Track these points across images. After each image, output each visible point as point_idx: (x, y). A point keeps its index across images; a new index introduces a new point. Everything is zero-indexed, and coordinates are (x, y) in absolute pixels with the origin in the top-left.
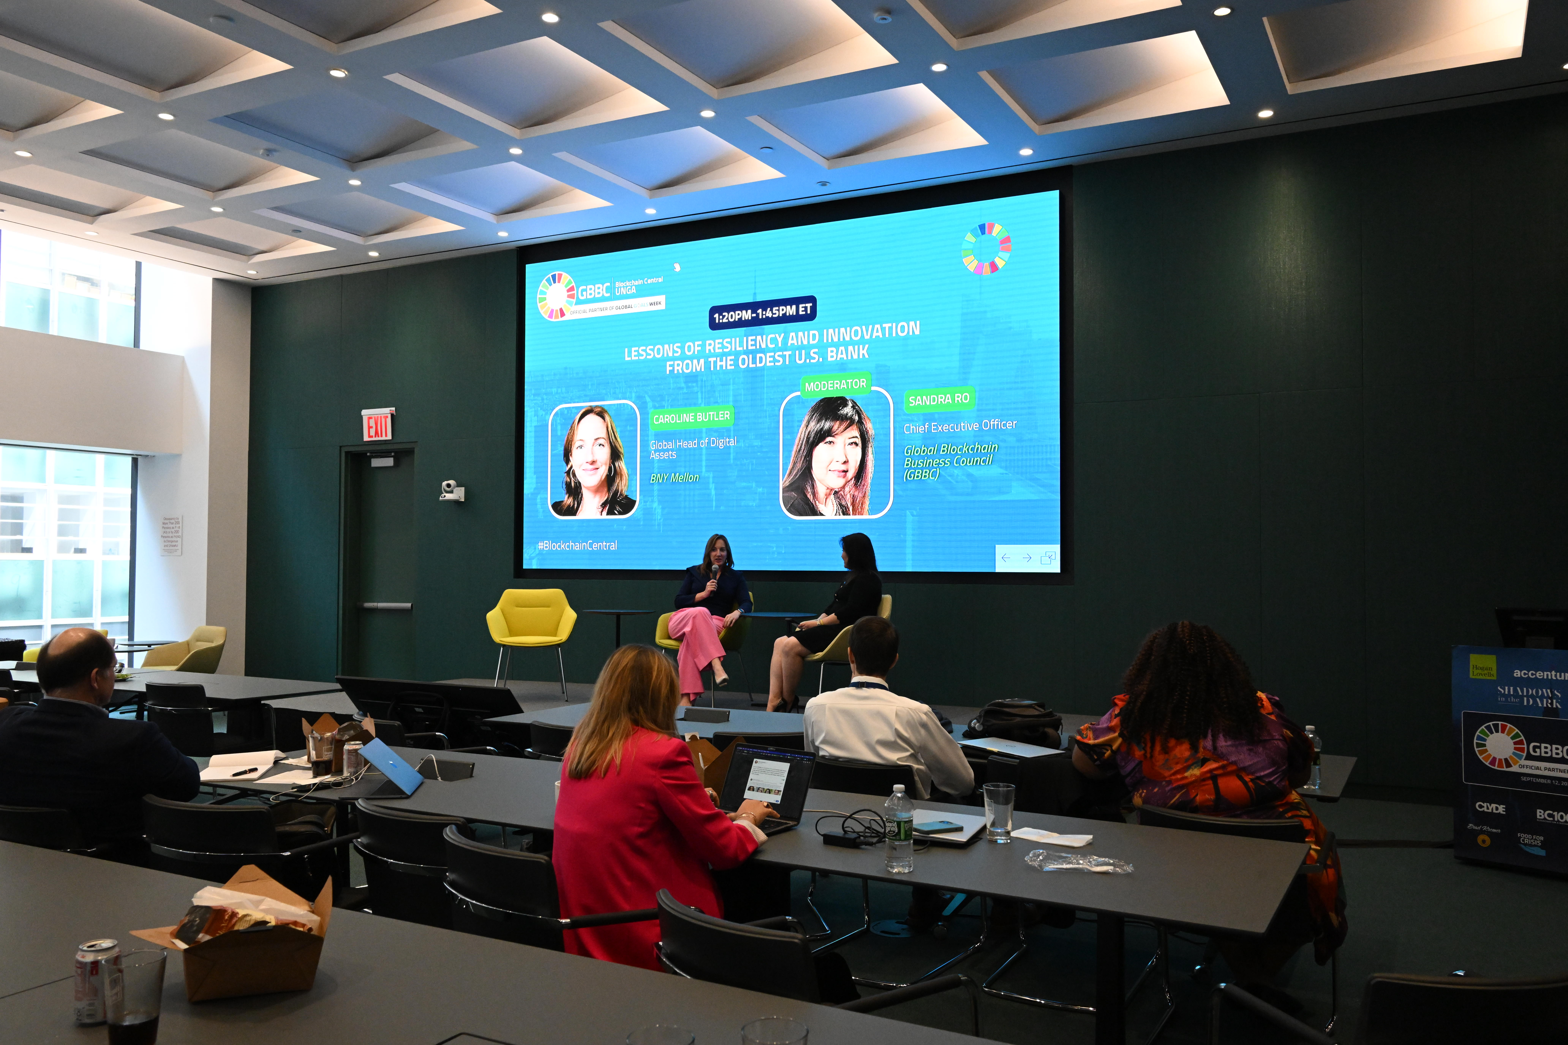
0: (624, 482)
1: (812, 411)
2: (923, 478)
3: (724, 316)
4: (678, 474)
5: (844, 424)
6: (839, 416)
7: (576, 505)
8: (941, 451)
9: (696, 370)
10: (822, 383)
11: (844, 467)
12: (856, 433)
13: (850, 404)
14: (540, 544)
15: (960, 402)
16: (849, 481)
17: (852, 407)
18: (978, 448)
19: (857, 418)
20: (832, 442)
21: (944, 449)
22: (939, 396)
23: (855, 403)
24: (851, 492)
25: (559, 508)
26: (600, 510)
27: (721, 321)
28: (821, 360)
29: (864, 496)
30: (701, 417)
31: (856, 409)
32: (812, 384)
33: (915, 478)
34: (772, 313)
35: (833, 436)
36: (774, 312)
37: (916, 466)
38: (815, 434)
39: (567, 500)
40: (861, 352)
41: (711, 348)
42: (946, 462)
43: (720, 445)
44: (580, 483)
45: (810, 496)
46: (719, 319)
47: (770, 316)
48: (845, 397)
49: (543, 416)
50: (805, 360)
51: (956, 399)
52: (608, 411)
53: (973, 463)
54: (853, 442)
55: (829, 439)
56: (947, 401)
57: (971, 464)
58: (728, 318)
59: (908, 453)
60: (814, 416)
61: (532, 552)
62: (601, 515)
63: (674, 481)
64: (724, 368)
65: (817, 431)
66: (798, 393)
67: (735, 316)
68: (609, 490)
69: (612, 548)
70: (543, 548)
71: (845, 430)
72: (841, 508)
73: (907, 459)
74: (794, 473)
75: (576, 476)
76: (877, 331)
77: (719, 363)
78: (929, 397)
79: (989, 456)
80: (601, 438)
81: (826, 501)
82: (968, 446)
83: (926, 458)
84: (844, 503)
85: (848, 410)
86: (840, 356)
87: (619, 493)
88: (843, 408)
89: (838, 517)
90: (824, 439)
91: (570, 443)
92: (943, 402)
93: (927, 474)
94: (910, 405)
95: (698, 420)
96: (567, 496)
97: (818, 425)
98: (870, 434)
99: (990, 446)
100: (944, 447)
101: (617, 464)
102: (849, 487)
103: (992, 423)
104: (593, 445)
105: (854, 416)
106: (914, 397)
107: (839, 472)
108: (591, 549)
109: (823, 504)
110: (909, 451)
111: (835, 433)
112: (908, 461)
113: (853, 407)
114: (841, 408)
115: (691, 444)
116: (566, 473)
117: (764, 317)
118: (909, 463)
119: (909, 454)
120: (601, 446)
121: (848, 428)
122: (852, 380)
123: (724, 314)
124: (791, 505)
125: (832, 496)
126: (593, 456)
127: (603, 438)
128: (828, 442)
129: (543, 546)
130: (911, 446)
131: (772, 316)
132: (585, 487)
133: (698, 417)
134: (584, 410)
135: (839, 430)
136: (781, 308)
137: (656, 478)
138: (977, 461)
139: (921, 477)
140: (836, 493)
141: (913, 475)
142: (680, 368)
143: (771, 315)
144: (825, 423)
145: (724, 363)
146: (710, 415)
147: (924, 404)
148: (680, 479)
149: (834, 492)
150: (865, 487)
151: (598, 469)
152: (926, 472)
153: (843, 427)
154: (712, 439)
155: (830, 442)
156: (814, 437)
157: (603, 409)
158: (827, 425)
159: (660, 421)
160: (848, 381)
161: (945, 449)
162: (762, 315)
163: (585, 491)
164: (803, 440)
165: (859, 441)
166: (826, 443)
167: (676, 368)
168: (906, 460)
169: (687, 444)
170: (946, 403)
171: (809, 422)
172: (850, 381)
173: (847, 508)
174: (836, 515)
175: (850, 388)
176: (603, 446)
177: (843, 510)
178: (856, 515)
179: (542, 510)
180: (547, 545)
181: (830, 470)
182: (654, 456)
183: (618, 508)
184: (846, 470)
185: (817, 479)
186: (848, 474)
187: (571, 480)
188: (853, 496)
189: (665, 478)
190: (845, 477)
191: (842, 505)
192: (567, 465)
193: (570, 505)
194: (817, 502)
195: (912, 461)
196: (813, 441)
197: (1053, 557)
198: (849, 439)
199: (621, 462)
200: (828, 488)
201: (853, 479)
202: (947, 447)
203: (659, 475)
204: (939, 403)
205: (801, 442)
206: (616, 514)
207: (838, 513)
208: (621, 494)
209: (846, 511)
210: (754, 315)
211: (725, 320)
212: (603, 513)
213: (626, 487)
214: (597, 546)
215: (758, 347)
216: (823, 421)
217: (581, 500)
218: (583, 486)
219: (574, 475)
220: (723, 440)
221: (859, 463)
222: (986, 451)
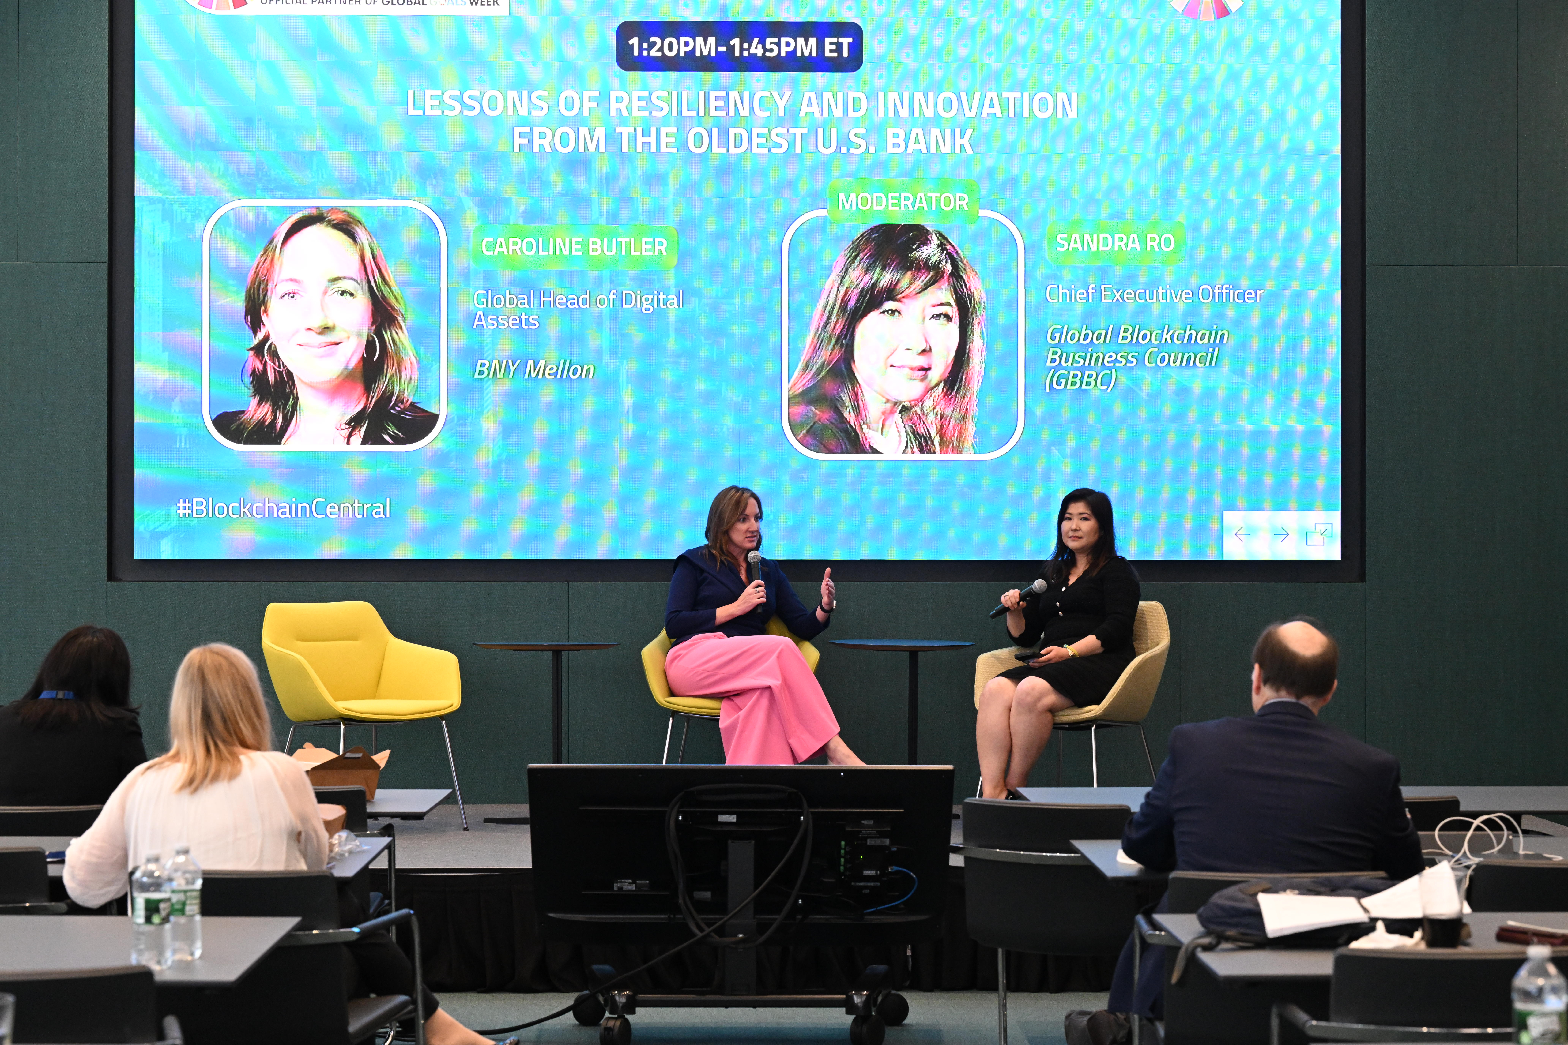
0: (406, 374)
1: (854, 249)
2: (1084, 387)
3: (652, 45)
4: (542, 363)
5: (923, 278)
6: (912, 263)
7: (280, 421)
8: (1120, 338)
9: (586, 148)
10: (875, 195)
11: (922, 361)
12: (948, 297)
13: (935, 241)
14: (181, 505)
15: (1157, 249)
16: (933, 388)
17: (939, 246)
18: (1190, 335)
19: (948, 267)
20: (896, 310)
21: (1125, 334)
22: (1116, 236)
23: (946, 239)
24: (938, 409)
25: (234, 426)
26: (346, 433)
27: (645, 53)
28: (872, 150)
29: (965, 418)
30: (598, 246)
31: (947, 250)
32: (853, 196)
33: (1069, 386)
34: (764, 47)
35: (899, 301)
36: (768, 46)
37: (1069, 363)
38: (861, 293)
39: (256, 411)
40: (958, 141)
41: (622, 106)
42: (1130, 358)
43: (645, 306)
44: (290, 374)
45: (849, 414)
46: (641, 49)
47: (760, 55)
48: (923, 227)
49: (188, 221)
50: (838, 148)
51: (1149, 243)
52: (363, 221)
53: (1182, 362)
54: (942, 314)
55: (889, 305)
56: (1130, 245)
57: (1178, 363)
58: (661, 49)
59: (1053, 339)
60: (858, 259)
61: (158, 524)
62: (348, 443)
63: (533, 375)
64: (654, 149)
65: (863, 289)
66: (823, 212)
67: (681, 46)
68: (368, 390)
69: (378, 513)
70: (191, 515)
71: (924, 290)
72: (916, 439)
73: (1052, 350)
74: (814, 369)
75: (279, 358)
76: (992, 105)
77: (640, 140)
78: (1095, 236)
79: (1211, 350)
80: (345, 278)
81: (883, 425)
82: (1171, 332)
83: (1090, 350)
84: (921, 430)
85: (930, 251)
86: (912, 146)
87: (394, 398)
88: (919, 246)
89: (909, 457)
90: (880, 304)
91: (262, 286)
92: (1124, 248)
93: (1092, 380)
94: (1059, 249)
95: (591, 253)
96: (254, 402)
97: (867, 277)
98: (977, 299)
99: (1214, 333)
100: (1126, 331)
101: (387, 336)
102: (932, 399)
103: (1217, 291)
104: (325, 293)
105: (944, 263)
106: (1066, 236)
107: (912, 369)
108: (323, 516)
109: (877, 431)
110: (1057, 335)
111: (903, 294)
112: (1054, 353)
113: (941, 246)
114: (914, 247)
115: (576, 301)
116: (251, 349)
117: (746, 54)
118: (1057, 357)
119: (1057, 341)
120: (347, 296)
121: (930, 286)
122: (938, 195)
123: (652, 39)
124: (808, 432)
125: (897, 416)
126: (326, 316)
127: (351, 279)
128: (887, 311)
129: (191, 508)
130: (1060, 327)
131: (763, 54)
132: (305, 383)
133: (591, 246)
134: (299, 215)
135: (912, 289)
136: (784, 40)
137: (489, 369)
138: (1189, 358)
139: (1081, 385)
140: (905, 409)
141: (1063, 381)
142: (546, 142)
143: (762, 51)
144: (881, 274)
145: (653, 140)
146: (619, 244)
147: (1085, 249)
148: (547, 371)
149: (900, 407)
150: (967, 399)
151: (338, 344)
152: (1090, 376)
153: (919, 284)
154: (624, 292)
155: (893, 312)
156: (858, 300)
157: (349, 215)
158: (886, 278)
159: (498, 249)
160: (929, 195)
161: (1128, 334)
162: (742, 49)
163: (302, 391)
164: (834, 305)
165: (953, 312)
166: (883, 312)
167: (536, 141)
168: (1051, 353)
169: (565, 301)
170: (1129, 249)
171: (847, 270)
172: (934, 195)
173: (928, 439)
174: (904, 452)
175: (934, 208)
176: (352, 294)
177: (920, 443)
178: (947, 452)
179: (186, 429)
180: (202, 507)
181: (892, 366)
182: (483, 323)
183: (392, 429)
184: (927, 367)
185: (865, 381)
186: (930, 373)
187: (265, 365)
188: (942, 417)
189: (512, 369)
190: (924, 379)
191: (918, 434)
192: (255, 333)
193: (264, 421)
194: (864, 427)
195: (1062, 354)
196: (856, 309)
197: (1328, 533)
198: (934, 306)
199: (399, 332)
200: (888, 401)
201: (942, 384)
202: (1131, 331)
203: (496, 362)
204: (1116, 249)
205: (828, 308)
206: (386, 442)
207: (909, 449)
208: (400, 400)
209: (927, 445)
210: (723, 49)
211: (654, 53)
212: (352, 439)
213: (411, 386)
214: (337, 510)
215: (732, 113)
216: (878, 270)
217: (294, 409)
218: (300, 379)
219: (275, 355)
220: (650, 297)
221: (953, 354)
222: (1206, 341)
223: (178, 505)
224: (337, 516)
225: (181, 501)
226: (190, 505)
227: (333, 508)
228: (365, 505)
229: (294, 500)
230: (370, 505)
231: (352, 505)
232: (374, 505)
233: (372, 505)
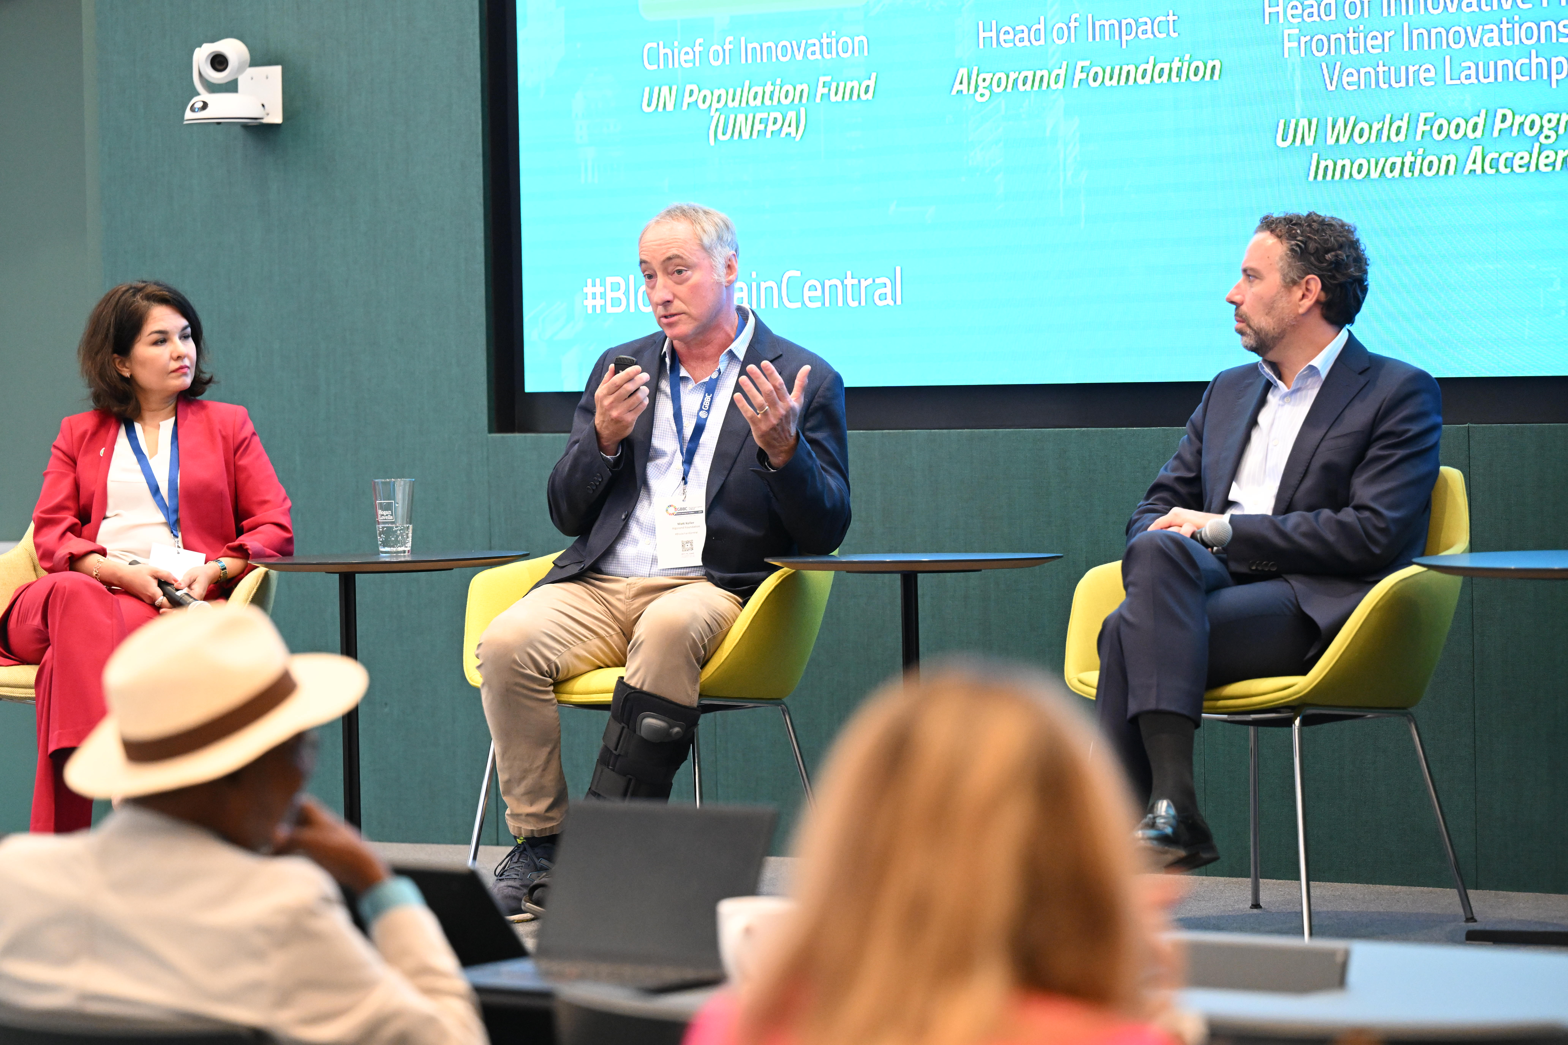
14: (589, 290)
61: (557, 324)
69: (883, 296)
70: (603, 308)
108: (799, 305)
129: (603, 296)
180: (620, 294)
214: (819, 293)
223: (585, 290)
224: (819, 304)
225: (589, 281)
226: (602, 289)
227: (813, 288)
228: (862, 281)
229: (754, 275)
230: (870, 281)
231: (843, 282)
232: (877, 281)
233: (874, 281)
